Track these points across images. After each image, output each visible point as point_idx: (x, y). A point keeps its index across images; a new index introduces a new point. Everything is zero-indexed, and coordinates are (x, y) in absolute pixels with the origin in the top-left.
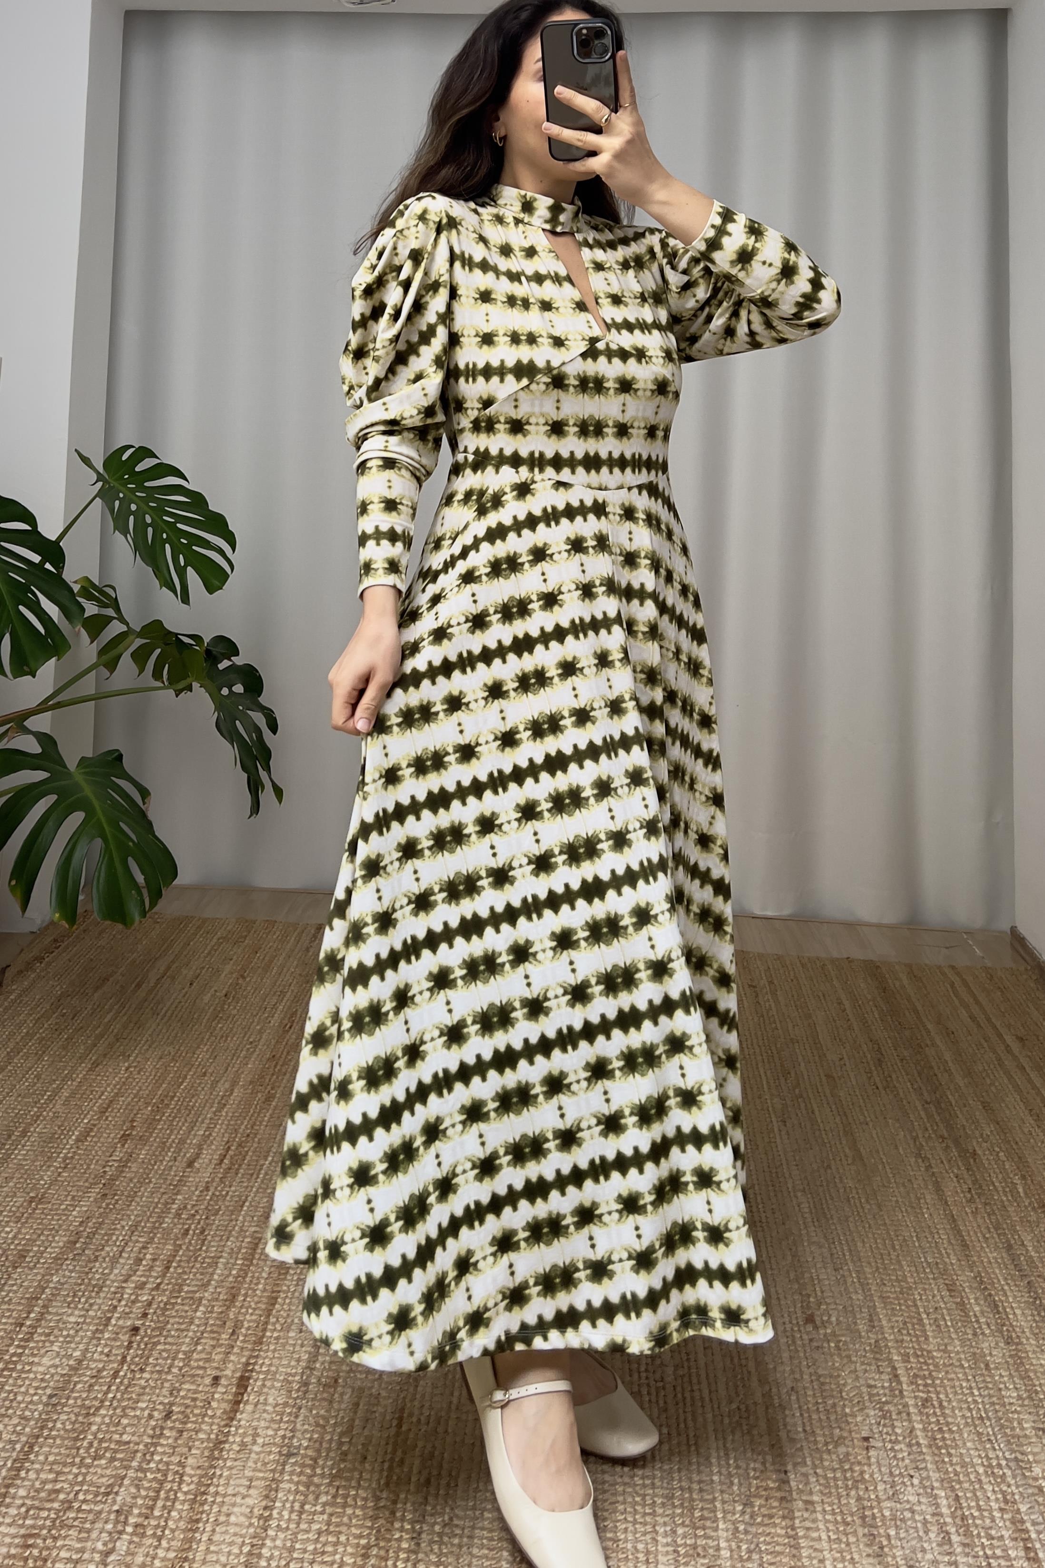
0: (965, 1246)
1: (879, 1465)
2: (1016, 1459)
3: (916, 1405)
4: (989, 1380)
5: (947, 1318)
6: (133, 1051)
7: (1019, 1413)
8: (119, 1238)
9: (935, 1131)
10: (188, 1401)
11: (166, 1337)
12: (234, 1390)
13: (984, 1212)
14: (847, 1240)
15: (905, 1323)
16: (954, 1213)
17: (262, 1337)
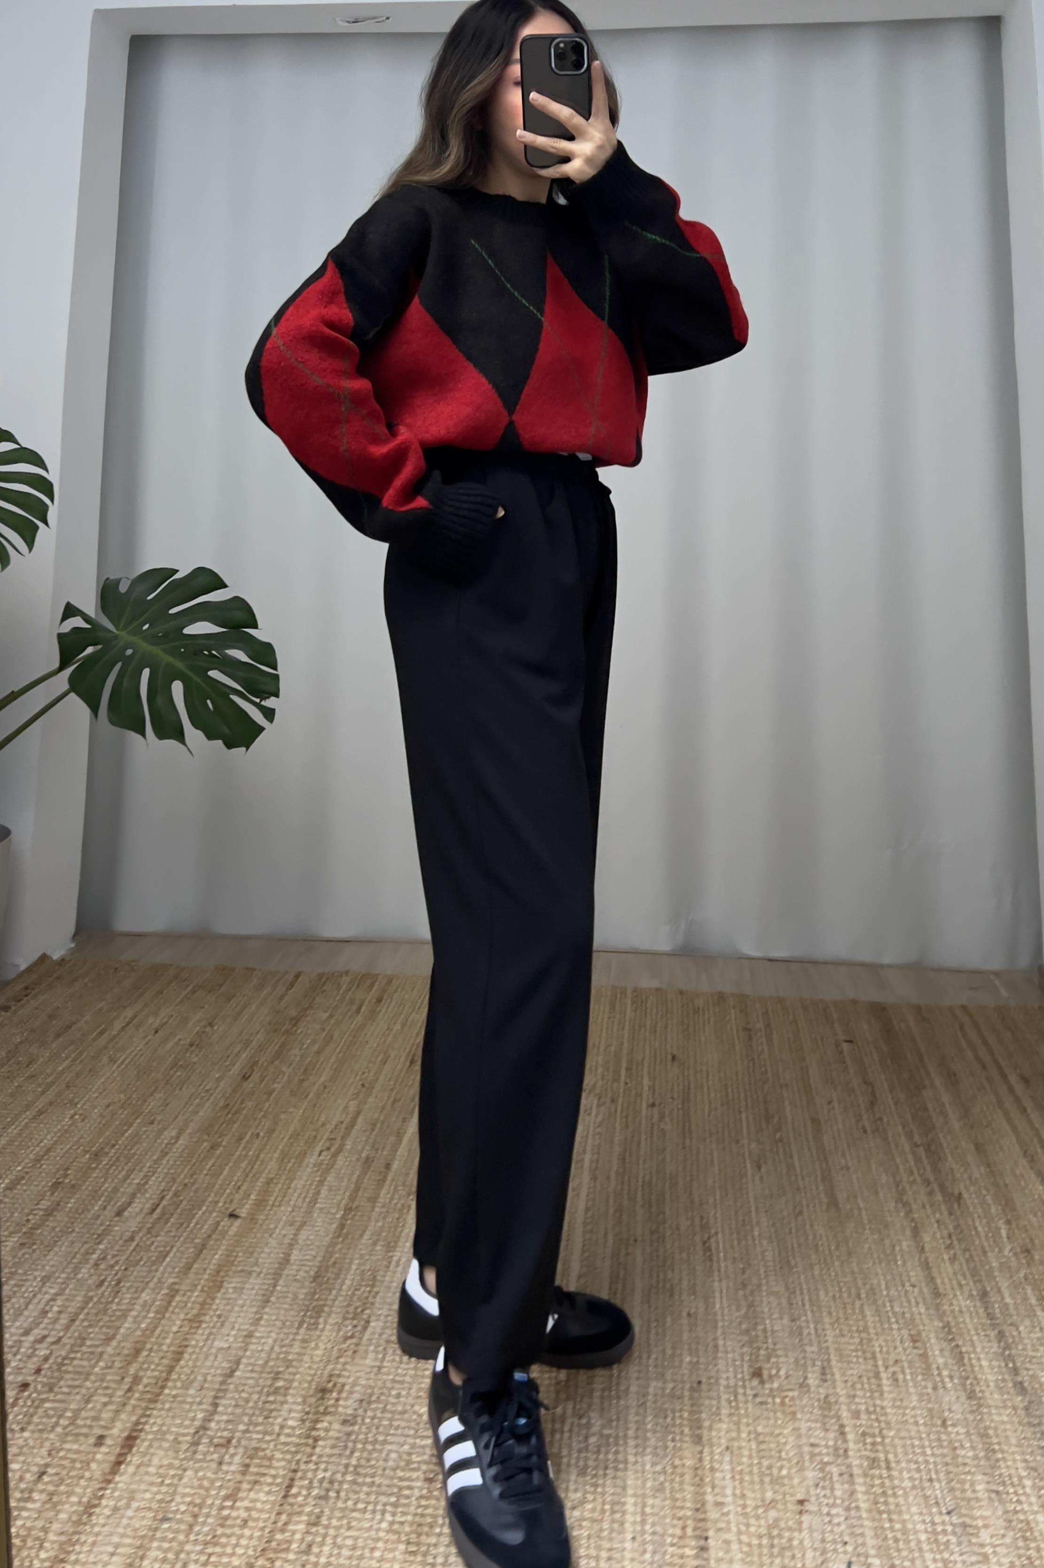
0: (936, 1294)
1: (811, 1529)
2: (964, 1525)
3: (861, 1466)
4: (944, 1437)
5: (908, 1371)
7: (973, 1474)
9: (921, 1176)
10: (65, 1462)
11: (57, 1394)
12: (118, 1450)
13: (961, 1258)
14: (809, 1290)
15: (860, 1377)
16: (930, 1260)
17: (158, 1395)
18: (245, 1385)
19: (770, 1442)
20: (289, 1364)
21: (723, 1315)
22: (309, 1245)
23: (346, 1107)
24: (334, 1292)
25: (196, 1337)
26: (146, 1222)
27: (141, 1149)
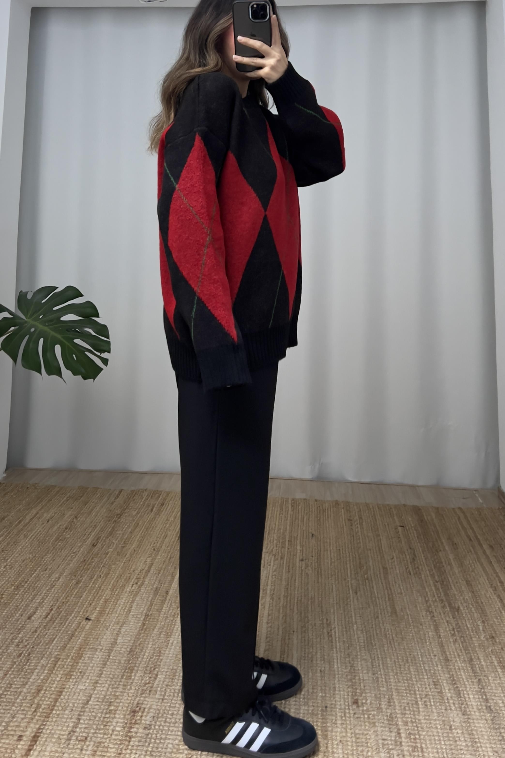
0: (447, 660)
3: (408, 751)
4: (450, 735)
5: (433, 700)
7: (465, 755)
9: (439, 597)
10: (2, 750)
12: (29, 743)
13: (459, 641)
14: (382, 658)
15: (408, 704)
16: (443, 642)
17: (50, 714)
18: (94, 709)
19: (362, 738)
20: (117, 697)
21: (338, 671)
22: (127, 635)
23: (145, 561)
24: (140, 659)
25: (69, 683)
26: (43, 623)
27: (41, 584)
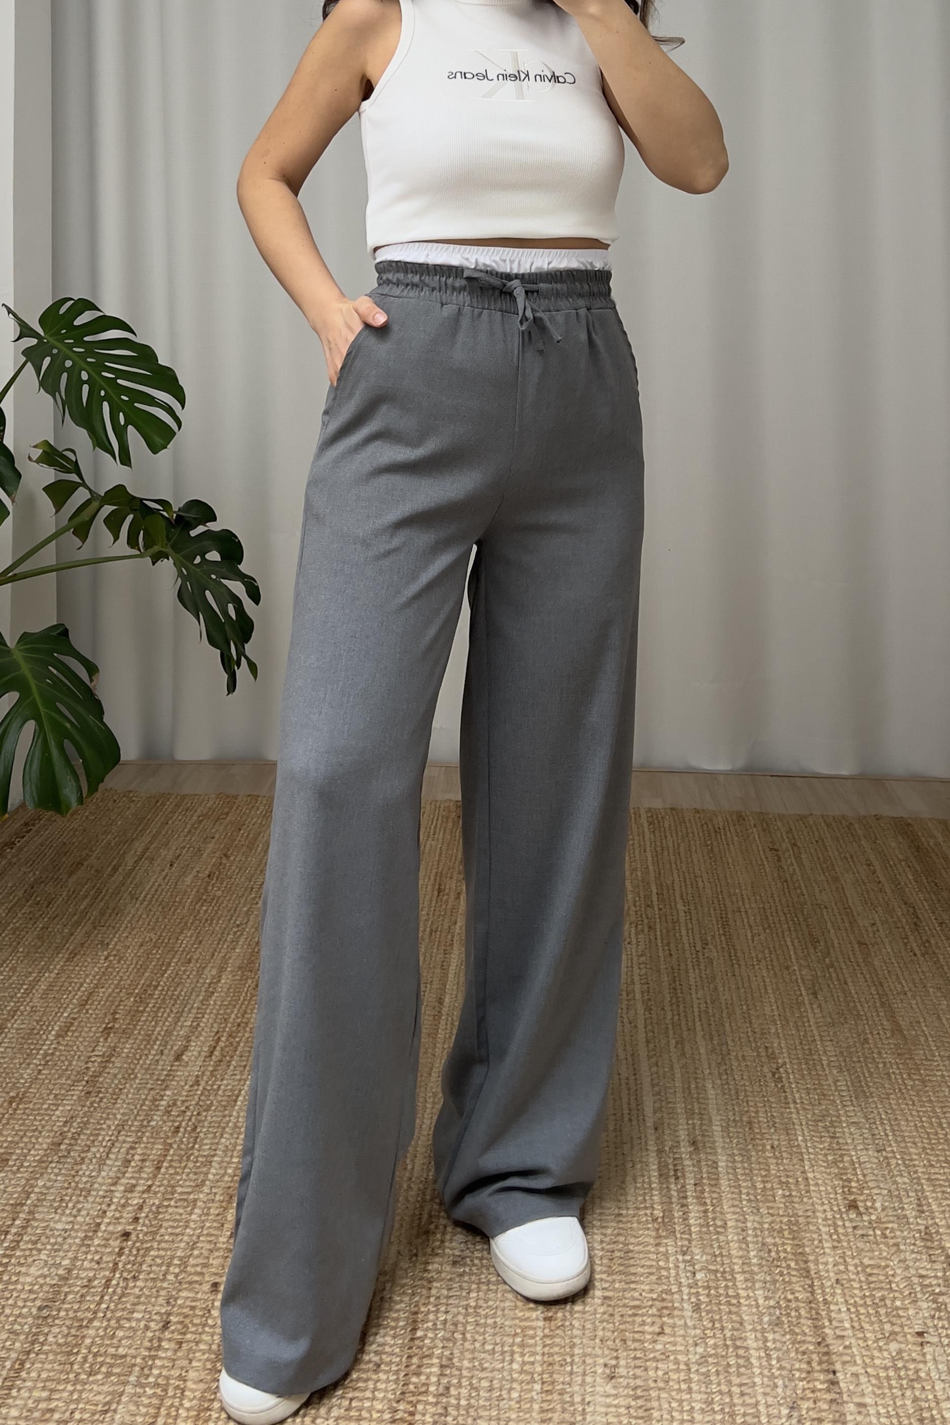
1: (936, 1360)
6: (112, 939)
8: (105, 1137)
10: (186, 1310)
11: (160, 1242)
19: (878, 1274)
21: (807, 1148)
26: (209, 1065)
27: (185, 990)
